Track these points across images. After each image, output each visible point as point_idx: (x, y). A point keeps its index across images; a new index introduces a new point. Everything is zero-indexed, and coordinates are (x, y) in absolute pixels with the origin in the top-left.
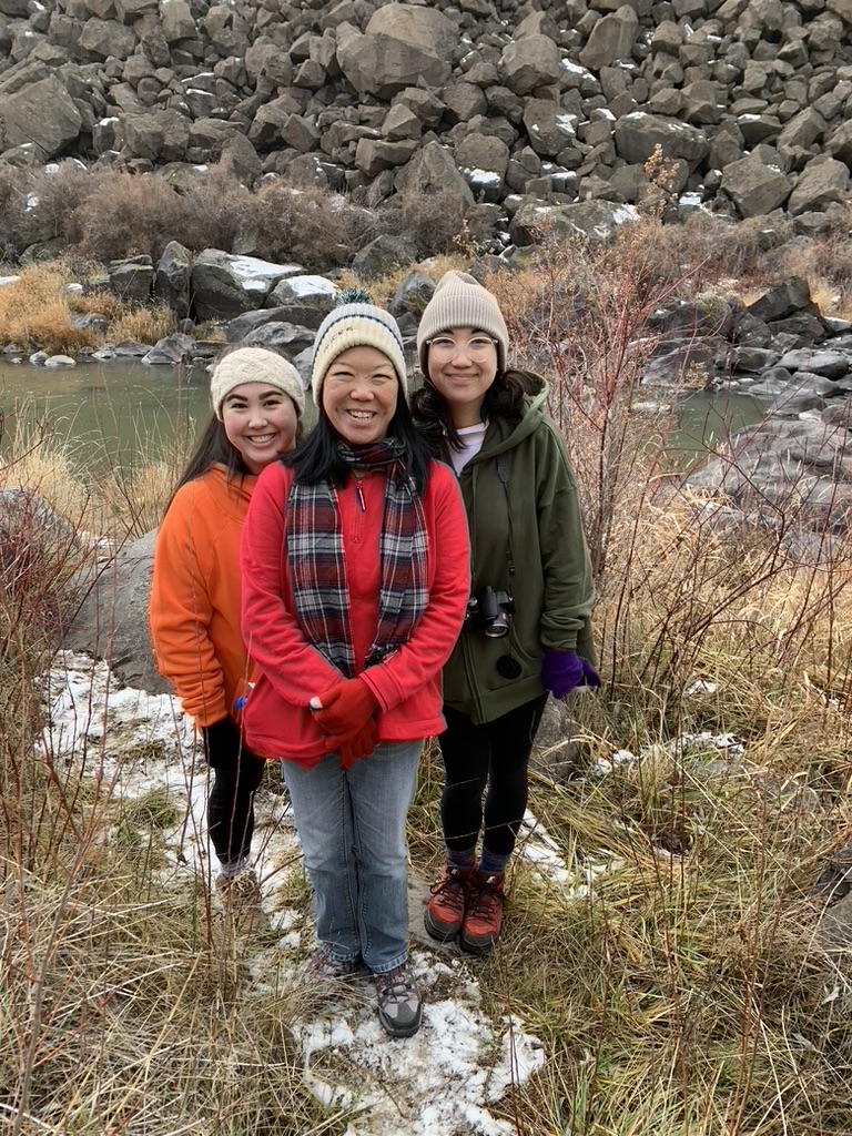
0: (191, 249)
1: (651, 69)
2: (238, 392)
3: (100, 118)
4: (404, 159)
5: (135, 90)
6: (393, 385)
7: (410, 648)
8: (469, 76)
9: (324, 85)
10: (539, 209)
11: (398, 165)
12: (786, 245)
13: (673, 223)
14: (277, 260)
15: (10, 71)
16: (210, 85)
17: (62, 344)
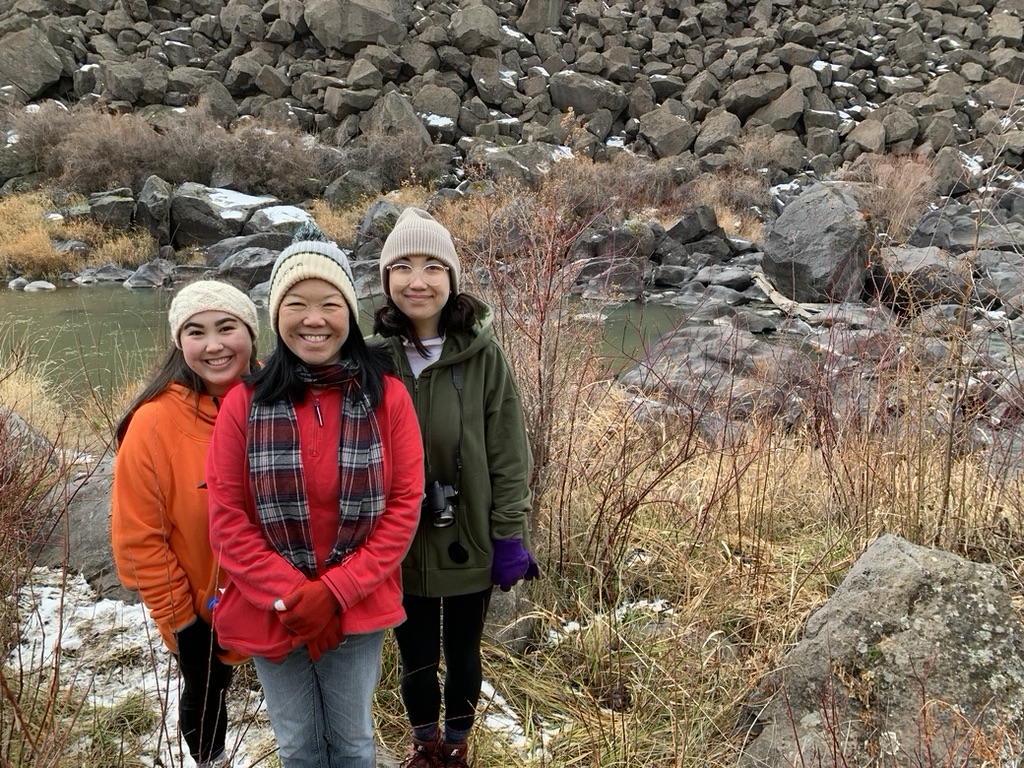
0: (171, 183)
1: (577, 36)
2: (194, 320)
3: (81, 64)
4: (369, 105)
5: (116, 40)
6: (344, 312)
7: (367, 549)
8: (423, 37)
9: (294, 41)
10: (488, 149)
11: (363, 110)
12: (695, 181)
13: (602, 162)
14: (253, 192)
16: (188, 38)
17: (42, 269)
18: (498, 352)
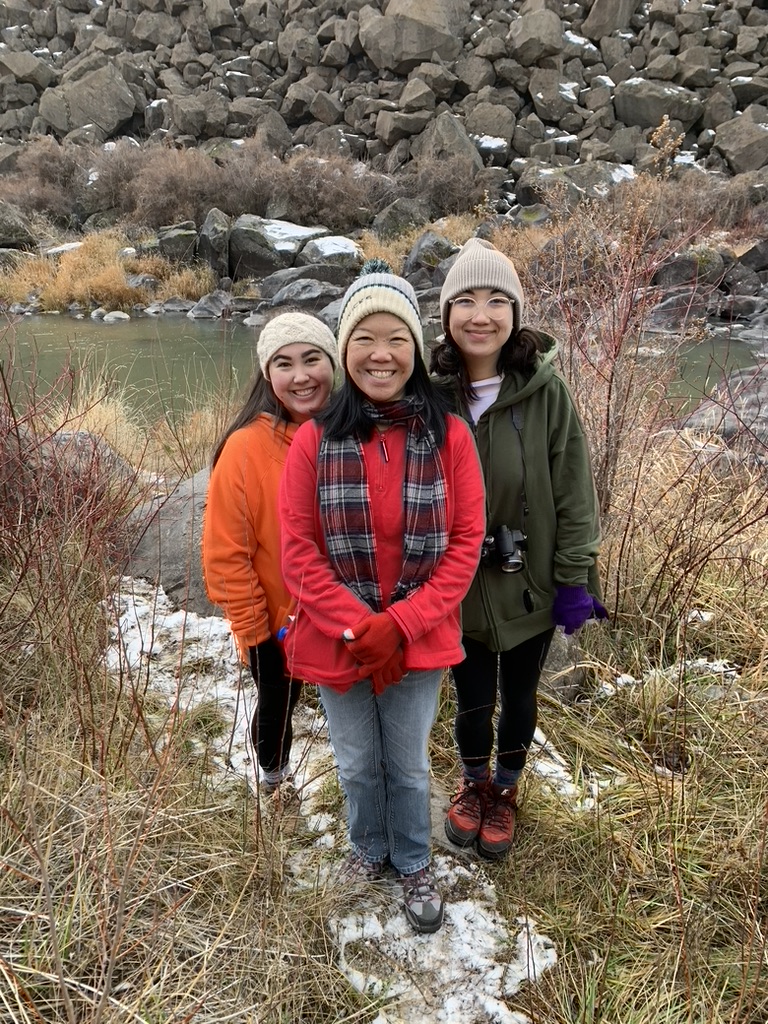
0: (230, 215)
1: (649, 37)
2: (283, 353)
3: (151, 100)
4: (420, 128)
5: (182, 74)
6: (410, 346)
7: (431, 584)
8: (479, 50)
9: (348, 64)
10: (542, 171)
11: (414, 134)
13: (668, 181)
14: (305, 223)
15: (74, 61)
16: (247, 67)
17: (118, 301)
18: (561, 387)
